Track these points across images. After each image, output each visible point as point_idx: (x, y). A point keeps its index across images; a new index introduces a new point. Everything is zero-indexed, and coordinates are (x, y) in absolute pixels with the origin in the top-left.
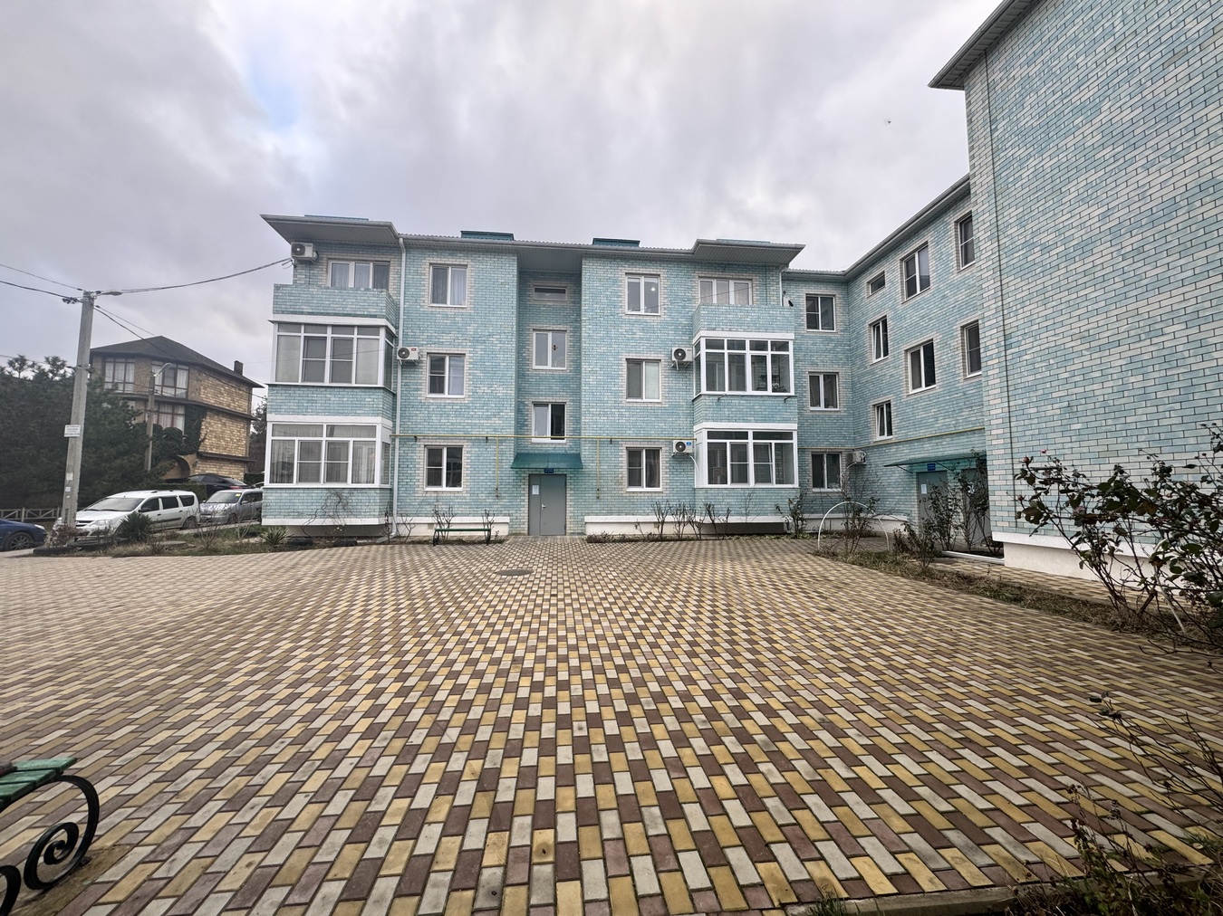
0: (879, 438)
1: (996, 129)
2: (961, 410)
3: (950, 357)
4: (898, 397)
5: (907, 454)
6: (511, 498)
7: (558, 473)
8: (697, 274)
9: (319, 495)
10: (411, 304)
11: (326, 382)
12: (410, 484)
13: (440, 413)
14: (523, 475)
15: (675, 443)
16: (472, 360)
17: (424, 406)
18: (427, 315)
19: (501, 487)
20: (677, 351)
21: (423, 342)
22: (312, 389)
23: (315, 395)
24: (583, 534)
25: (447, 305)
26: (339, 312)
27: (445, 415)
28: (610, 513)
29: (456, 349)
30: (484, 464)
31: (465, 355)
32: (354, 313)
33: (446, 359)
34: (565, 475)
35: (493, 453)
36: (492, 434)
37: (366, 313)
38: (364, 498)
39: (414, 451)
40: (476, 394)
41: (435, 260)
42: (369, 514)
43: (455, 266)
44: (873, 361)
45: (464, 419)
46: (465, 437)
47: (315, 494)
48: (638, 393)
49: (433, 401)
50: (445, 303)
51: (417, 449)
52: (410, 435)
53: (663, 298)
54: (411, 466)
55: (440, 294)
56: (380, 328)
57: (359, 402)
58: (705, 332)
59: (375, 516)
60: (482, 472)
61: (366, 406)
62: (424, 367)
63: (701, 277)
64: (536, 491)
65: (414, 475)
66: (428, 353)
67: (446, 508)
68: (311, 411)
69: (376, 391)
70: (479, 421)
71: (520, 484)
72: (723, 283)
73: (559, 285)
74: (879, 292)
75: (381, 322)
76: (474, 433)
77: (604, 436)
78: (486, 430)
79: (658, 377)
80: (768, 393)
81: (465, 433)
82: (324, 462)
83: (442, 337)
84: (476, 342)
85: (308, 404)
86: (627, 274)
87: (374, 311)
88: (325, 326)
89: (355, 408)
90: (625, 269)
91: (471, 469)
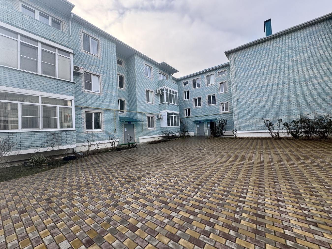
0: (186, 116)
1: (236, 65)
2: (207, 111)
3: (204, 101)
4: (192, 108)
5: (194, 119)
6: (119, 132)
7: (132, 123)
8: (159, 70)
9: (39, 135)
10: (75, 46)
11: (40, 73)
12: (80, 128)
13: (91, 98)
14: (122, 124)
15: (159, 115)
16: (103, 79)
17: (84, 95)
18: (83, 54)
19: (116, 128)
20: (158, 90)
21: (82, 66)
22: (30, 75)
23: (32, 79)
24: (139, 143)
25: (91, 53)
26: (46, 37)
27: (93, 100)
28: (145, 136)
29: (97, 73)
30: (109, 120)
31: (100, 76)
32: (55, 41)
33: (92, 76)
34: (134, 124)
35: (112, 116)
36: (112, 109)
37: (62, 44)
38: (68, 135)
39: (80, 114)
40: (105, 93)
41: (85, 32)
42: (71, 143)
43: (93, 38)
44: (185, 100)
45: (101, 102)
46: (102, 109)
47: (36, 135)
48: (148, 100)
49: (87, 93)
50: (90, 52)
51: (82, 113)
52: (79, 106)
53: (153, 74)
54: (80, 120)
55: (87, 47)
56: (70, 54)
57: (62, 88)
58: (165, 87)
59: (74, 144)
60: (109, 123)
61: (66, 90)
62: (83, 77)
63: (159, 71)
64: (126, 130)
65: (81, 124)
66: (84, 71)
67: (96, 138)
68: (30, 87)
69: (70, 84)
70: (106, 104)
71: (122, 127)
72: (163, 74)
73: (121, 59)
74: (186, 85)
75: (71, 51)
76: (105, 108)
77: (142, 112)
78: (110, 107)
79: (152, 96)
80: (175, 104)
81: (102, 107)
82: (41, 117)
83: (90, 66)
84: (104, 72)
85: (27, 83)
86: (145, 64)
87: (67, 44)
88: (37, 41)
89: (60, 91)
90: (144, 62)
91: (105, 122)
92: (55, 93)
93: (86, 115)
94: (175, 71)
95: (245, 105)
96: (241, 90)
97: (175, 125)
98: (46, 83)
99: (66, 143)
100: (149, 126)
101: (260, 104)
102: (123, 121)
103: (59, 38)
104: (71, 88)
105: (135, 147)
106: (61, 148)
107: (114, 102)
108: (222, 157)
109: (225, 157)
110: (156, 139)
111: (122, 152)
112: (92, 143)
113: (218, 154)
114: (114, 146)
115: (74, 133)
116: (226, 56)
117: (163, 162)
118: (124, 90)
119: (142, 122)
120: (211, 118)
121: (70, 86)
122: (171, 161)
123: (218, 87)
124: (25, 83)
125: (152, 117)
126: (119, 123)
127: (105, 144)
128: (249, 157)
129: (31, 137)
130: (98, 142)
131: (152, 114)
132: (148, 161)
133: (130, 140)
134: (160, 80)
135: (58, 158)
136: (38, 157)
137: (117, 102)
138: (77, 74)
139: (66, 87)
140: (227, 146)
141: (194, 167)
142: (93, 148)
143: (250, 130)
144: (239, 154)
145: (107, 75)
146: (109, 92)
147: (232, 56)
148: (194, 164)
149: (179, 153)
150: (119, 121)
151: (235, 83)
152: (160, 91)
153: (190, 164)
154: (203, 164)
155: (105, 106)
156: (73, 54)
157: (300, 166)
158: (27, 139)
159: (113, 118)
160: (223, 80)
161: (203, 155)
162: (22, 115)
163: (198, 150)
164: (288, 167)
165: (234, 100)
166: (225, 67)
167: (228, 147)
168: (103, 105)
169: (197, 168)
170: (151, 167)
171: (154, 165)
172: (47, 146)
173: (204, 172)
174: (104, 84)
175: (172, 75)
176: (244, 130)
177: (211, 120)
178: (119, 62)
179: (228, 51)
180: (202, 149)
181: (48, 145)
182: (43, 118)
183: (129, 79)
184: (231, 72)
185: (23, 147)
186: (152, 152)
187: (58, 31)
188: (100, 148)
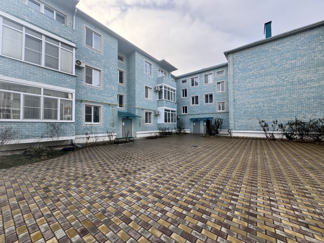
0: (183, 113)
1: (234, 66)
2: (204, 110)
3: (202, 99)
4: (189, 106)
5: (191, 117)
6: (117, 126)
7: (130, 118)
8: (158, 67)
9: (39, 126)
10: (78, 41)
11: (43, 65)
12: (79, 121)
13: (92, 92)
14: (120, 119)
15: (157, 111)
16: (103, 74)
17: (84, 88)
18: (85, 49)
19: (114, 122)
20: (157, 87)
21: (84, 60)
22: (33, 67)
23: (36, 70)
24: (136, 137)
25: (93, 48)
26: (50, 30)
27: (94, 93)
28: (142, 131)
29: (98, 68)
30: (108, 114)
31: (100, 71)
32: (59, 34)
33: (93, 70)
34: (132, 119)
35: (111, 110)
36: (111, 103)
37: (66, 37)
38: (68, 127)
39: (80, 107)
40: (105, 87)
41: (88, 27)
42: (70, 134)
43: (96, 33)
44: (182, 97)
45: (101, 96)
46: (101, 103)
47: (37, 125)
48: (147, 96)
49: (88, 86)
50: (92, 46)
51: (82, 106)
52: (79, 99)
53: (152, 71)
54: (79, 113)
55: (89, 42)
56: (73, 48)
57: (64, 81)
58: (164, 84)
59: (73, 135)
60: (108, 117)
61: (67, 83)
62: (84, 71)
63: (159, 69)
64: (124, 124)
65: (81, 117)
66: (86, 66)
67: (95, 131)
68: (32, 79)
69: (72, 77)
70: (106, 98)
71: (120, 122)
72: (162, 72)
73: (122, 55)
74: (185, 83)
75: (74, 45)
76: (105, 102)
77: (141, 108)
78: (109, 102)
79: (151, 93)
80: (173, 101)
81: (102, 102)
82: (42, 108)
83: (91, 61)
84: (105, 67)
85: (30, 75)
86: (145, 61)
87: (70, 38)
88: (41, 34)
89: (61, 83)
90: (145, 59)
91: (104, 116)
92: (57, 85)
93: (86, 108)
94: (175, 69)
95: (242, 106)
96: (238, 90)
97: (172, 122)
98: (48, 75)
99: (65, 134)
100: (146, 122)
101: (257, 105)
102: (121, 116)
103: (63, 32)
104: (72, 81)
105: (132, 142)
106: (61, 139)
107: (114, 96)
108: (216, 155)
109: (220, 155)
110: (153, 135)
111: (119, 145)
112: (91, 135)
113: (213, 152)
114: (111, 139)
115: (73, 125)
116: (225, 56)
117: (159, 157)
118: (124, 86)
119: (140, 118)
120: (207, 116)
121: (71, 80)
122: (166, 156)
123: (216, 86)
124: (28, 74)
125: (150, 113)
126: (118, 118)
127: (103, 138)
128: (243, 156)
129: (32, 127)
130: (96, 135)
131: (150, 110)
132: (144, 156)
133: (128, 135)
134: (159, 77)
135: (57, 149)
136: (37, 147)
137: (116, 97)
138: (78, 68)
139: (67, 80)
140: (221, 145)
141: (188, 164)
142: (91, 140)
143: (245, 130)
144: (233, 153)
145: (107, 70)
146: (109, 87)
147: (231, 57)
148: (189, 161)
149: (174, 150)
150: (118, 116)
151: (232, 83)
152: (159, 88)
153: (185, 161)
154: (198, 161)
155: (104, 100)
156: (76, 49)
157: (294, 167)
158: (28, 129)
159: (112, 112)
160: (221, 79)
161: (198, 153)
162: (24, 105)
163: (194, 147)
164: (282, 167)
165: (231, 99)
166: (224, 67)
167: (223, 146)
168: (102, 99)
169: (191, 164)
170: (146, 161)
171: (150, 160)
172: (47, 137)
173: (198, 169)
174: (104, 78)
175: (171, 72)
176: (239, 130)
177: (207, 119)
178: (120, 58)
179: (227, 52)
180: (198, 146)
181: (48, 135)
182: (44, 109)
183: (129, 75)
184: (229, 72)
185: (24, 137)
186: (148, 147)
187: (62, 25)
188: (98, 141)
